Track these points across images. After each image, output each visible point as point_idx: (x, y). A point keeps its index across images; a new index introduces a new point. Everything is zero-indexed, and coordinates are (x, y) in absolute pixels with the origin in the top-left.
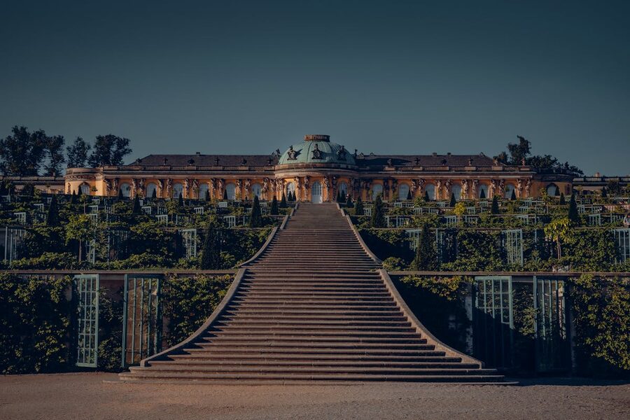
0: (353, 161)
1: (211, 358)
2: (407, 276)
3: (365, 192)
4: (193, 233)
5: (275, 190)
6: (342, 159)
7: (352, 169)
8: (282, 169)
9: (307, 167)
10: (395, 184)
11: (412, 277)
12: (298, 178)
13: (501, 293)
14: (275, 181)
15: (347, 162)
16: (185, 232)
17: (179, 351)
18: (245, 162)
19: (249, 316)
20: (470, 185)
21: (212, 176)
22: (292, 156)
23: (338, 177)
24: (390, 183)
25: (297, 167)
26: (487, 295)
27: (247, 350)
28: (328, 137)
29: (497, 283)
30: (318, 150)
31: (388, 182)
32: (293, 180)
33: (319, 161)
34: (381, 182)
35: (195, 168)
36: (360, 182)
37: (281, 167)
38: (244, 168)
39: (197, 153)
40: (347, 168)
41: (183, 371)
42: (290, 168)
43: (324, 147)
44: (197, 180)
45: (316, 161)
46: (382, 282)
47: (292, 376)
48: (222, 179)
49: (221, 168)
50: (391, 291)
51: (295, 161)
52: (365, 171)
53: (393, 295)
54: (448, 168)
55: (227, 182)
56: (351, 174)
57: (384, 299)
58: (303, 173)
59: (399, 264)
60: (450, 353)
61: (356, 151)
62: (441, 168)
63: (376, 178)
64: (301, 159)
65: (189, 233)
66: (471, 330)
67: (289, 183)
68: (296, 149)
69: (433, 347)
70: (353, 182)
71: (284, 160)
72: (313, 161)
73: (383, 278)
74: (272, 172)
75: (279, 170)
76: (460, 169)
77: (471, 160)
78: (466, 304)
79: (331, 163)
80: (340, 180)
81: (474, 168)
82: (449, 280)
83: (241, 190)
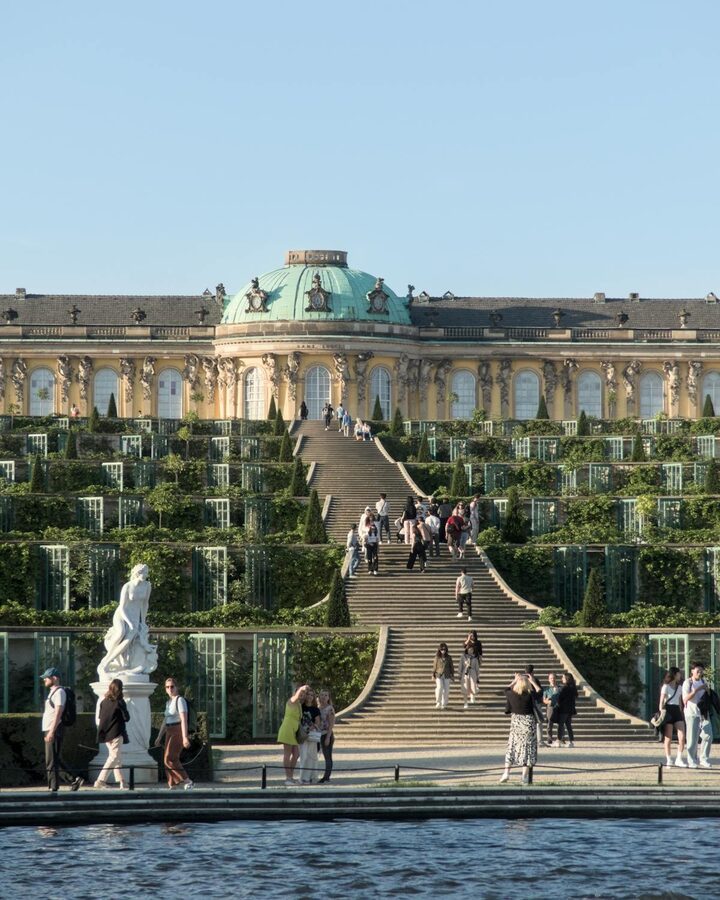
0: (405, 315)
1: (383, 722)
2: (573, 634)
3: (432, 391)
4: (221, 553)
5: (214, 384)
6: (378, 312)
7: (403, 336)
8: (231, 336)
9: (295, 330)
10: (506, 372)
11: (579, 635)
12: (274, 356)
13: (677, 653)
14: (214, 364)
15: (391, 318)
16: (207, 551)
17: (350, 715)
18: (142, 315)
19: (408, 680)
20: (684, 376)
21: (62, 351)
22: (257, 302)
23: (368, 355)
24: (495, 369)
25: (270, 331)
26: (662, 656)
27: (418, 713)
28: (343, 255)
29: (672, 642)
30: (320, 289)
31: (488, 366)
32: (260, 360)
33: (323, 315)
34: (474, 366)
35: (19, 330)
36: (420, 368)
37: (230, 329)
38: (139, 331)
39: (19, 290)
40: (389, 335)
41: (360, 733)
42: (253, 333)
43: (335, 281)
44: (24, 359)
45: (315, 315)
46: (546, 641)
47: (468, 736)
48: (87, 359)
49: (83, 331)
50: (556, 652)
51: (265, 317)
52: (435, 339)
53: (559, 657)
54: (631, 334)
55: (97, 365)
56: (399, 348)
57: (550, 661)
58: (286, 346)
59: (560, 614)
60: (620, 715)
61: (411, 288)
62: (616, 334)
63: (461, 357)
64: (279, 311)
65: (214, 552)
66: (643, 695)
67: (251, 370)
68: (267, 286)
69: (602, 710)
70: (404, 367)
71: (236, 312)
72: (307, 316)
73: (547, 637)
74: (207, 342)
75: (226, 336)
76: (660, 335)
77: (687, 315)
78: (639, 666)
79: (354, 321)
80: (373, 362)
81: (692, 334)
82: (621, 639)
83: (132, 383)
